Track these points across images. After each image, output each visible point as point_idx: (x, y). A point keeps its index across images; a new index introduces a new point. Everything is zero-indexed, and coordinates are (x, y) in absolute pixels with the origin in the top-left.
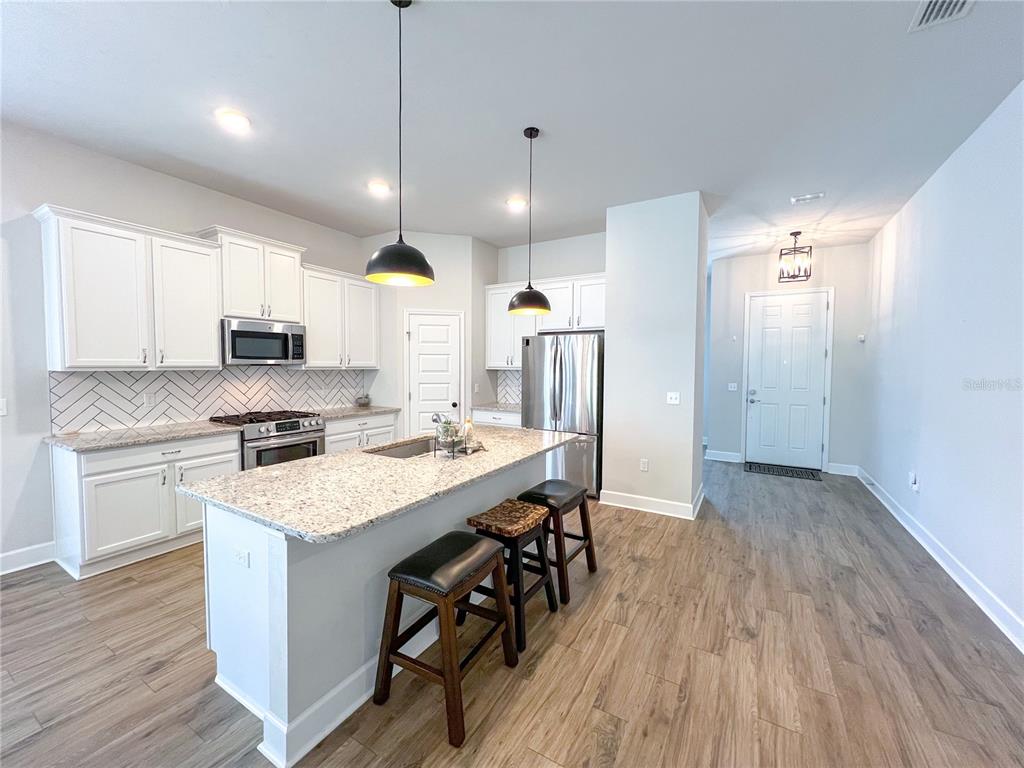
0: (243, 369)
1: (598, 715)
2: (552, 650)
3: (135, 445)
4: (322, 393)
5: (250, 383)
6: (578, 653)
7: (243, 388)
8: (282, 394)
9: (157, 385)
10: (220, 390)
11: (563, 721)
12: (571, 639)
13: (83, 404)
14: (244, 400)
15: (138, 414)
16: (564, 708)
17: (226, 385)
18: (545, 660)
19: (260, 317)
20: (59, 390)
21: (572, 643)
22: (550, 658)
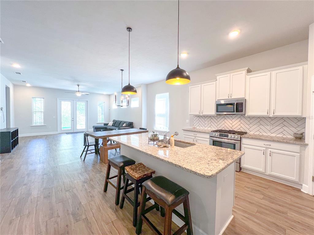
0: (231, 115)
1: (84, 217)
2: (115, 216)
3: (200, 132)
4: (268, 127)
5: (233, 121)
6: (107, 224)
7: (231, 122)
8: (247, 126)
9: (209, 119)
10: (224, 122)
11: (91, 209)
12: (115, 224)
13: (197, 122)
14: (231, 126)
15: (206, 125)
16: (94, 211)
17: (225, 120)
18: (113, 213)
19: (228, 98)
20: (194, 119)
21: (113, 224)
22: (112, 215)
